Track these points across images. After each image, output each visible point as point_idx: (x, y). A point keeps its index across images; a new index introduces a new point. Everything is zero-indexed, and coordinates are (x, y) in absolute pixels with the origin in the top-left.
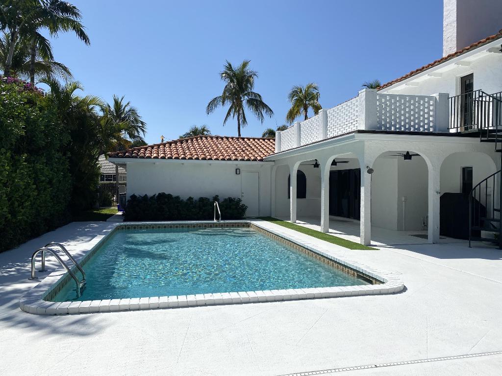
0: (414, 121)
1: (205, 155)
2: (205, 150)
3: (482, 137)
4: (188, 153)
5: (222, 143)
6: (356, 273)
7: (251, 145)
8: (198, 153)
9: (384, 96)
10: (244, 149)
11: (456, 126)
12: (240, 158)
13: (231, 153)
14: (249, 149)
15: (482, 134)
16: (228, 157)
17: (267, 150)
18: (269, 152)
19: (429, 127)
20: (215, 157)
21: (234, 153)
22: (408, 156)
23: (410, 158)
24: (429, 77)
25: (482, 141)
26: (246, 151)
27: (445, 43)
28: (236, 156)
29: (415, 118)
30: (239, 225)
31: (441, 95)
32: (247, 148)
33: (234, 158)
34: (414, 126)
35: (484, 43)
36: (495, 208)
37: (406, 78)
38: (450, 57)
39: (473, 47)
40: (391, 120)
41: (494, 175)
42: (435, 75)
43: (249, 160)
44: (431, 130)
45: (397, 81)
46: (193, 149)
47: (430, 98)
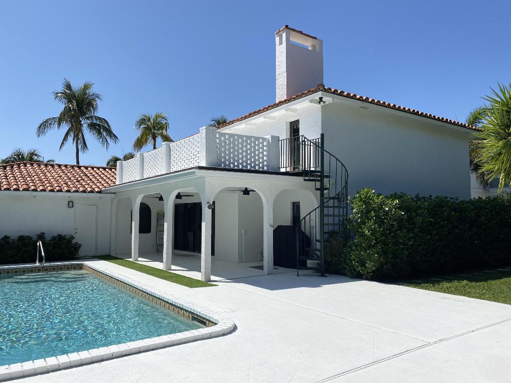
0: (250, 159)
1: (28, 185)
2: (29, 179)
3: (305, 176)
4: (4, 183)
5: (53, 171)
6: (191, 315)
7: (89, 175)
8: (19, 183)
9: (224, 134)
10: (79, 179)
11: (285, 166)
12: (74, 189)
13: (62, 183)
14: (86, 179)
15: (305, 174)
16: (58, 188)
17: (107, 180)
18: (110, 182)
19: (264, 166)
20: (41, 188)
21: (66, 184)
22: (246, 192)
23: (248, 194)
24: (264, 119)
25: (305, 180)
26: (81, 181)
27: (277, 91)
28: (68, 186)
29: (251, 157)
30: (68, 268)
31: (273, 137)
32: (83, 177)
33: (66, 189)
34: (250, 164)
35: (306, 95)
36: (317, 239)
37: (246, 118)
38: (281, 103)
39: (298, 97)
40: (230, 157)
41: (315, 209)
42: (270, 118)
43: (84, 192)
44: (265, 168)
45: (238, 120)
46: (12, 178)
47: (264, 139)
